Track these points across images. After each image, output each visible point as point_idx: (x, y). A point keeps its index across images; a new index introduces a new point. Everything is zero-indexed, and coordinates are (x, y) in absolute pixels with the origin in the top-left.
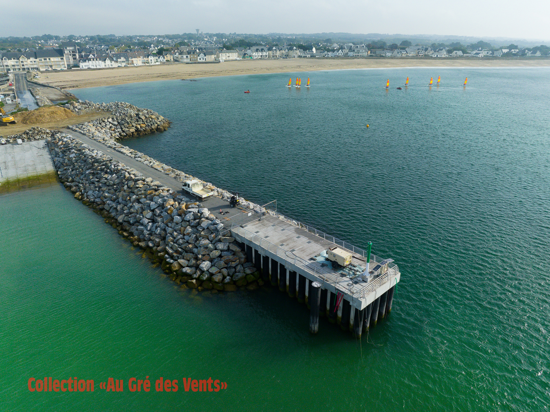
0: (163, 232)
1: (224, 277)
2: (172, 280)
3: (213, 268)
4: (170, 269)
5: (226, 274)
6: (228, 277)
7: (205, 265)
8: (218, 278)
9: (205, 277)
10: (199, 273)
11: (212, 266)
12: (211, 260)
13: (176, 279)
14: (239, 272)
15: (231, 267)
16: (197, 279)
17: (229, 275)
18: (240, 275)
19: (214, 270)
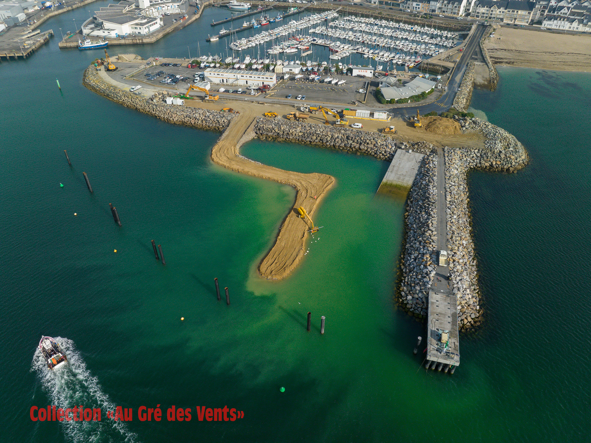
0: (412, 269)
1: (412, 308)
2: (396, 293)
3: (411, 301)
4: (400, 287)
5: (413, 307)
6: (413, 309)
7: (410, 297)
8: (408, 306)
9: (405, 302)
10: (405, 298)
11: (412, 300)
12: (413, 297)
13: (397, 294)
14: (418, 311)
15: (416, 306)
16: (403, 301)
17: (414, 308)
18: (417, 312)
19: (410, 302)
